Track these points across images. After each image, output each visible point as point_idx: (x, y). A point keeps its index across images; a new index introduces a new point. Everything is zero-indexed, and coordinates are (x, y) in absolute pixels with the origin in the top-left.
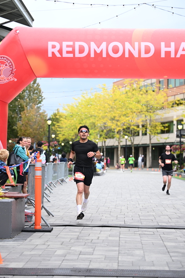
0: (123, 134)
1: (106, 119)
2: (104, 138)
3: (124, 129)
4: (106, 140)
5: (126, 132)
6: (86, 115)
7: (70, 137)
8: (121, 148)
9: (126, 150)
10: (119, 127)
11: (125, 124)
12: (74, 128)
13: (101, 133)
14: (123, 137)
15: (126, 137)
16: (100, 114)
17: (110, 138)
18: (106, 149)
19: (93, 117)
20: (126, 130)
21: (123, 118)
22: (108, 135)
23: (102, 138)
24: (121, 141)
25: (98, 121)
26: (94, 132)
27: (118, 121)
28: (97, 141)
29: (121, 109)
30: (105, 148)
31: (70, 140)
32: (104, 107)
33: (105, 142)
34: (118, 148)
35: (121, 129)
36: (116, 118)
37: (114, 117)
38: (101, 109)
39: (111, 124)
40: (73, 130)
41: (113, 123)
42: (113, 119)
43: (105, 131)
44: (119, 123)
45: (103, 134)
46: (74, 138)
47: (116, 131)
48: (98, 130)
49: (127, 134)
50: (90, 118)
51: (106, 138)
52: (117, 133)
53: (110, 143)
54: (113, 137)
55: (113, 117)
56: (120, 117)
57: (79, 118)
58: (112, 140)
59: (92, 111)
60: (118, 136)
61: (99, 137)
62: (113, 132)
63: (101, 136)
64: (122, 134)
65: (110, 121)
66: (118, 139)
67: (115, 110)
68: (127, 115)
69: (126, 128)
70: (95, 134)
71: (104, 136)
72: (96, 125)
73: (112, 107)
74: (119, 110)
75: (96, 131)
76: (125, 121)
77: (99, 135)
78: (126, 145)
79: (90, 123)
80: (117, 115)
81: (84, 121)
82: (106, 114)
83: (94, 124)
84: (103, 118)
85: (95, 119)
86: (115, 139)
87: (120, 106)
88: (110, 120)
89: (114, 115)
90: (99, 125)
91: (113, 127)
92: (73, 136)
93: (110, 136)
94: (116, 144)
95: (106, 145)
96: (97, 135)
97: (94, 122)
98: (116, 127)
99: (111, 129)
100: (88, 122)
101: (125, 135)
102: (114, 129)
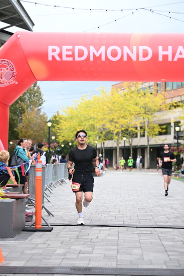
0: (122, 136)
1: (104, 121)
2: (102, 139)
3: (122, 131)
4: (104, 141)
5: (125, 133)
6: (85, 117)
7: (70, 139)
8: (120, 149)
9: (125, 151)
10: (117, 129)
11: (124, 126)
12: (74, 130)
13: (100, 135)
14: (122, 139)
15: (125, 139)
16: (99, 116)
17: (109, 140)
18: (105, 150)
19: (92, 120)
20: (124, 132)
21: (121, 120)
22: (107, 137)
23: (101, 139)
24: (120, 143)
25: (97, 123)
26: (93, 134)
27: (116, 123)
28: (96, 142)
31: (70, 141)
32: (103, 110)
33: (104, 143)
34: (116, 149)
35: (120, 131)
36: (115, 120)
37: (113, 119)
38: (100, 111)
40: (72, 132)
41: (111, 125)
42: (111, 121)
43: (104, 133)
44: (117, 125)
45: (102, 135)
46: (73, 139)
47: (115, 132)
48: (97, 132)
49: (126, 135)
50: (90, 120)
51: (105, 140)
52: (116, 134)
53: (109, 144)
54: (112, 139)
55: (111, 119)
56: (119, 119)
57: (79, 120)
58: (111, 142)
59: (91, 113)
60: (116, 137)
61: (98, 139)
62: (112, 134)
63: (100, 137)
64: (120, 135)
65: (109, 123)
66: (116, 141)
67: (113, 112)
68: (126, 117)
69: (125, 130)
70: (94, 136)
71: (103, 137)
72: (95, 127)
73: (110, 110)
74: (118, 112)
75: (95, 133)
76: (123, 123)
77: (98, 137)
78: (125, 146)
79: (90, 125)
80: (115, 117)
81: (83, 123)
82: (105, 116)
83: (93, 126)
84: (102, 120)
85: (94, 121)
86: (113, 141)
87: (119, 109)
89: (113, 117)
90: (98, 127)
91: (112, 129)
92: (73, 138)
93: (109, 138)
94: (115, 145)
95: (105, 146)
96: (96, 136)
97: (93, 124)
98: (114, 129)
99: (110, 131)
100: (87, 124)
101: (124, 137)
102: (113, 131)
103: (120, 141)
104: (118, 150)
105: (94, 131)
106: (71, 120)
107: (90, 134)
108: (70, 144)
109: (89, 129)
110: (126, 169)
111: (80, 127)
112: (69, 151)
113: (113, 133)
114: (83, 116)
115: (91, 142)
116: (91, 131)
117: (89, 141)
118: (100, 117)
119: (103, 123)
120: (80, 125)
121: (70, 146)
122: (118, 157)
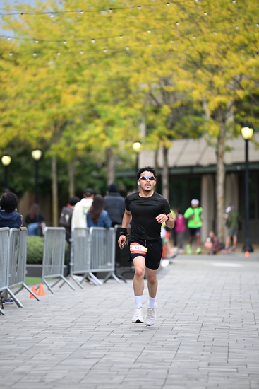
0: (236, 121)
1: (169, 63)
2: (160, 136)
3: (237, 103)
4: (168, 143)
5: (248, 112)
6: (94, 49)
7: (35, 133)
8: (228, 173)
9: (248, 180)
10: (219, 93)
11: (244, 82)
12: (48, 100)
13: (151, 117)
14: (237, 134)
15: (247, 132)
16: (147, 43)
17: (186, 136)
18: (171, 177)
19: (121, 58)
20: (246, 105)
21: (234, 57)
22: (178, 126)
23: (154, 137)
24: (228, 149)
25: (138, 71)
26: (123, 113)
27: (214, 70)
28: (137, 146)
29: (227, 25)
30: (165, 173)
31: (34, 143)
32: (164, 18)
33: (166, 151)
34: (214, 175)
35: (228, 101)
36: (210, 61)
37: (202, 55)
38: (153, 23)
39: (190, 84)
40: (43, 108)
41: (195, 78)
42: (195, 64)
43: (166, 110)
44: (219, 81)
45: (159, 121)
46: (48, 135)
47: (209, 108)
48: (138, 106)
49: (251, 119)
50: (110, 61)
51: (170, 138)
52: (213, 116)
53: (185, 154)
54: (196, 134)
55: (195, 56)
56: (224, 53)
57: (67, 60)
58: (192, 145)
59: (116, 31)
60: (213, 128)
61: (142, 135)
62: (197, 114)
63: (150, 127)
64: (230, 119)
65: (184, 73)
66: (215, 140)
67: (203, 26)
68: (252, 47)
69: (248, 98)
70: (128, 123)
71: (162, 128)
72: (133, 88)
73: (192, 18)
74: (220, 26)
75: (131, 111)
76: (242, 69)
77: (142, 127)
78: (247, 162)
79: (110, 80)
80: (210, 48)
81: (86, 73)
82: (171, 45)
83: (124, 82)
84: (159, 59)
85: (127, 63)
86: (203, 142)
87: (225, 13)
88: (186, 68)
89: (201, 46)
90: (145, 87)
91: (196, 95)
92: (46, 129)
93: (187, 130)
94: (208, 158)
95: (171, 163)
96: (135, 125)
97: (125, 75)
98: (207, 95)
99: (190, 103)
100: (102, 75)
101: (243, 125)
102: (201, 103)
103: (229, 143)
104: (221, 178)
105: (130, 105)
106: (39, 61)
107: (111, 116)
108: (37, 154)
109: (108, 96)
110: (251, 250)
111: (74, 87)
112: (33, 180)
113: (203, 112)
114: (86, 46)
115: (115, 146)
116: (116, 102)
117: (107, 143)
118: (149, 49)
119: (160, 73)
120: (74, 81)
121: (37, 162)
122: (220, 206)
